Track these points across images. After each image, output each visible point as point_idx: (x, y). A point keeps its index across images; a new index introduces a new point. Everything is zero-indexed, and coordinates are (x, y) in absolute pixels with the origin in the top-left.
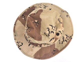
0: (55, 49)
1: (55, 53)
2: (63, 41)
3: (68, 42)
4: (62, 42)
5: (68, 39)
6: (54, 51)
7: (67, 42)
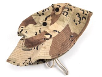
0: (72, 33)
1: (73, 39)
2: (80, 20)
3: (87, 18)
4: (79, 22)
5: (86, 15)
6: (71, 37)
7: (85, 19)
